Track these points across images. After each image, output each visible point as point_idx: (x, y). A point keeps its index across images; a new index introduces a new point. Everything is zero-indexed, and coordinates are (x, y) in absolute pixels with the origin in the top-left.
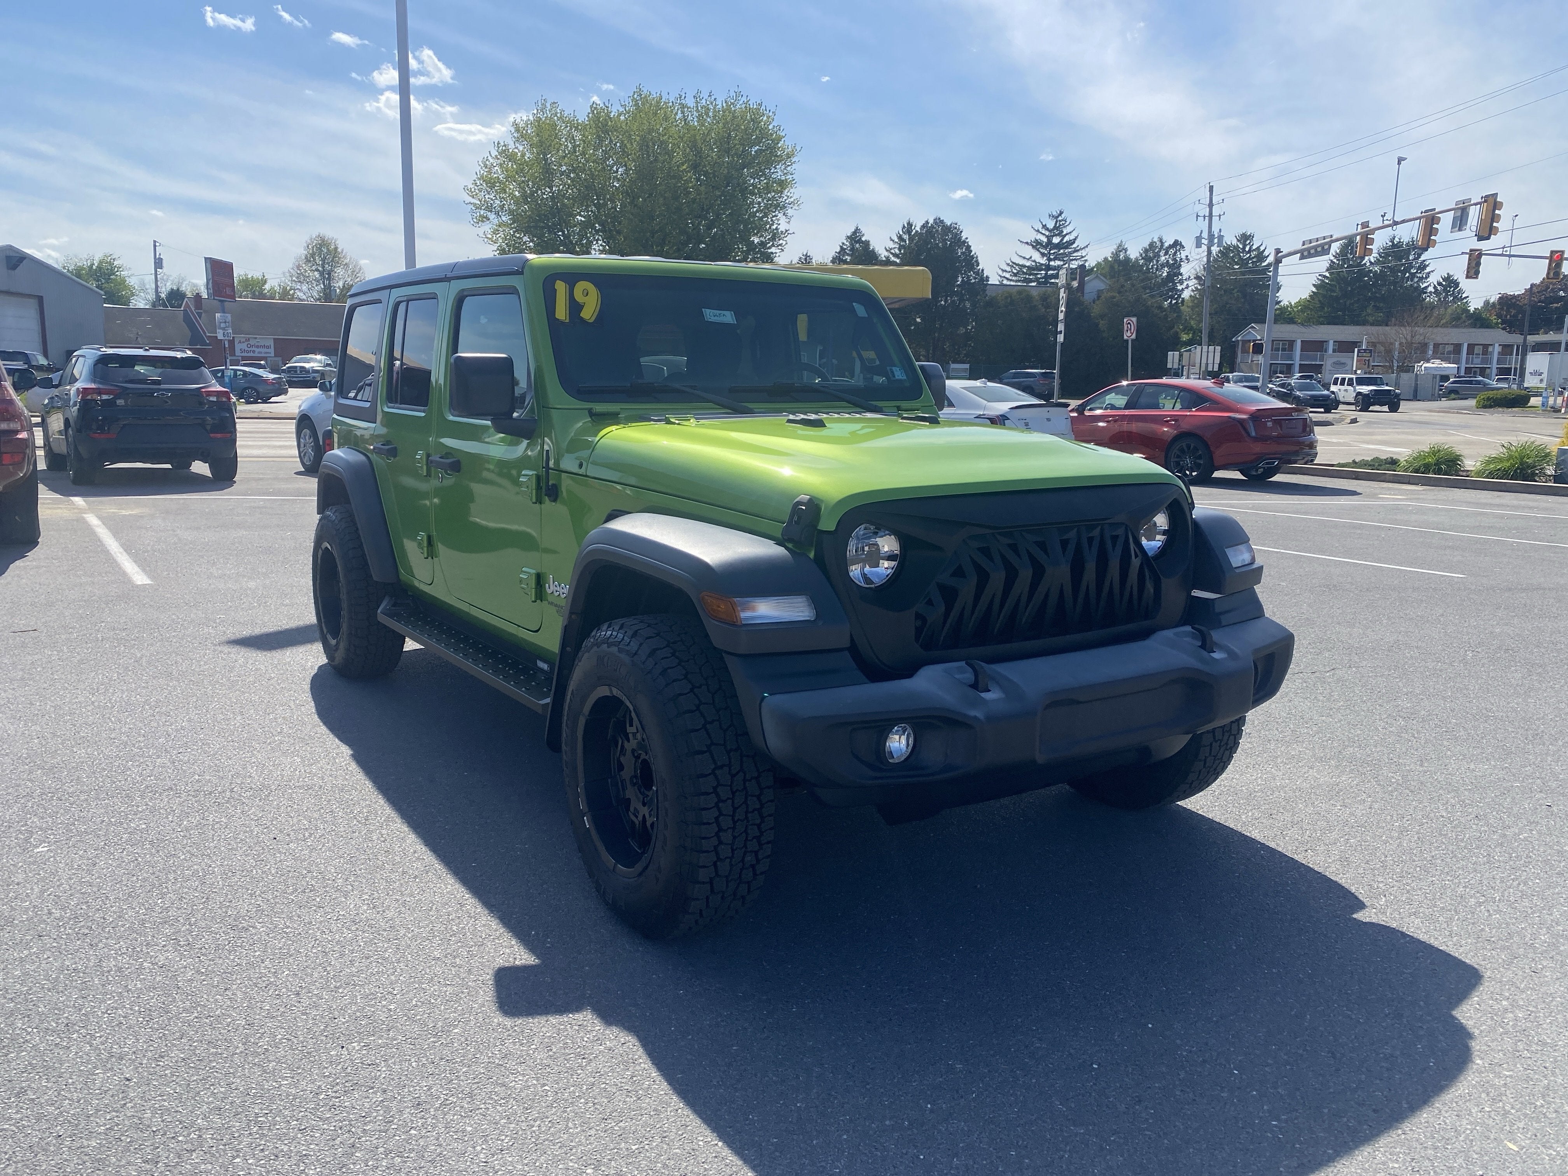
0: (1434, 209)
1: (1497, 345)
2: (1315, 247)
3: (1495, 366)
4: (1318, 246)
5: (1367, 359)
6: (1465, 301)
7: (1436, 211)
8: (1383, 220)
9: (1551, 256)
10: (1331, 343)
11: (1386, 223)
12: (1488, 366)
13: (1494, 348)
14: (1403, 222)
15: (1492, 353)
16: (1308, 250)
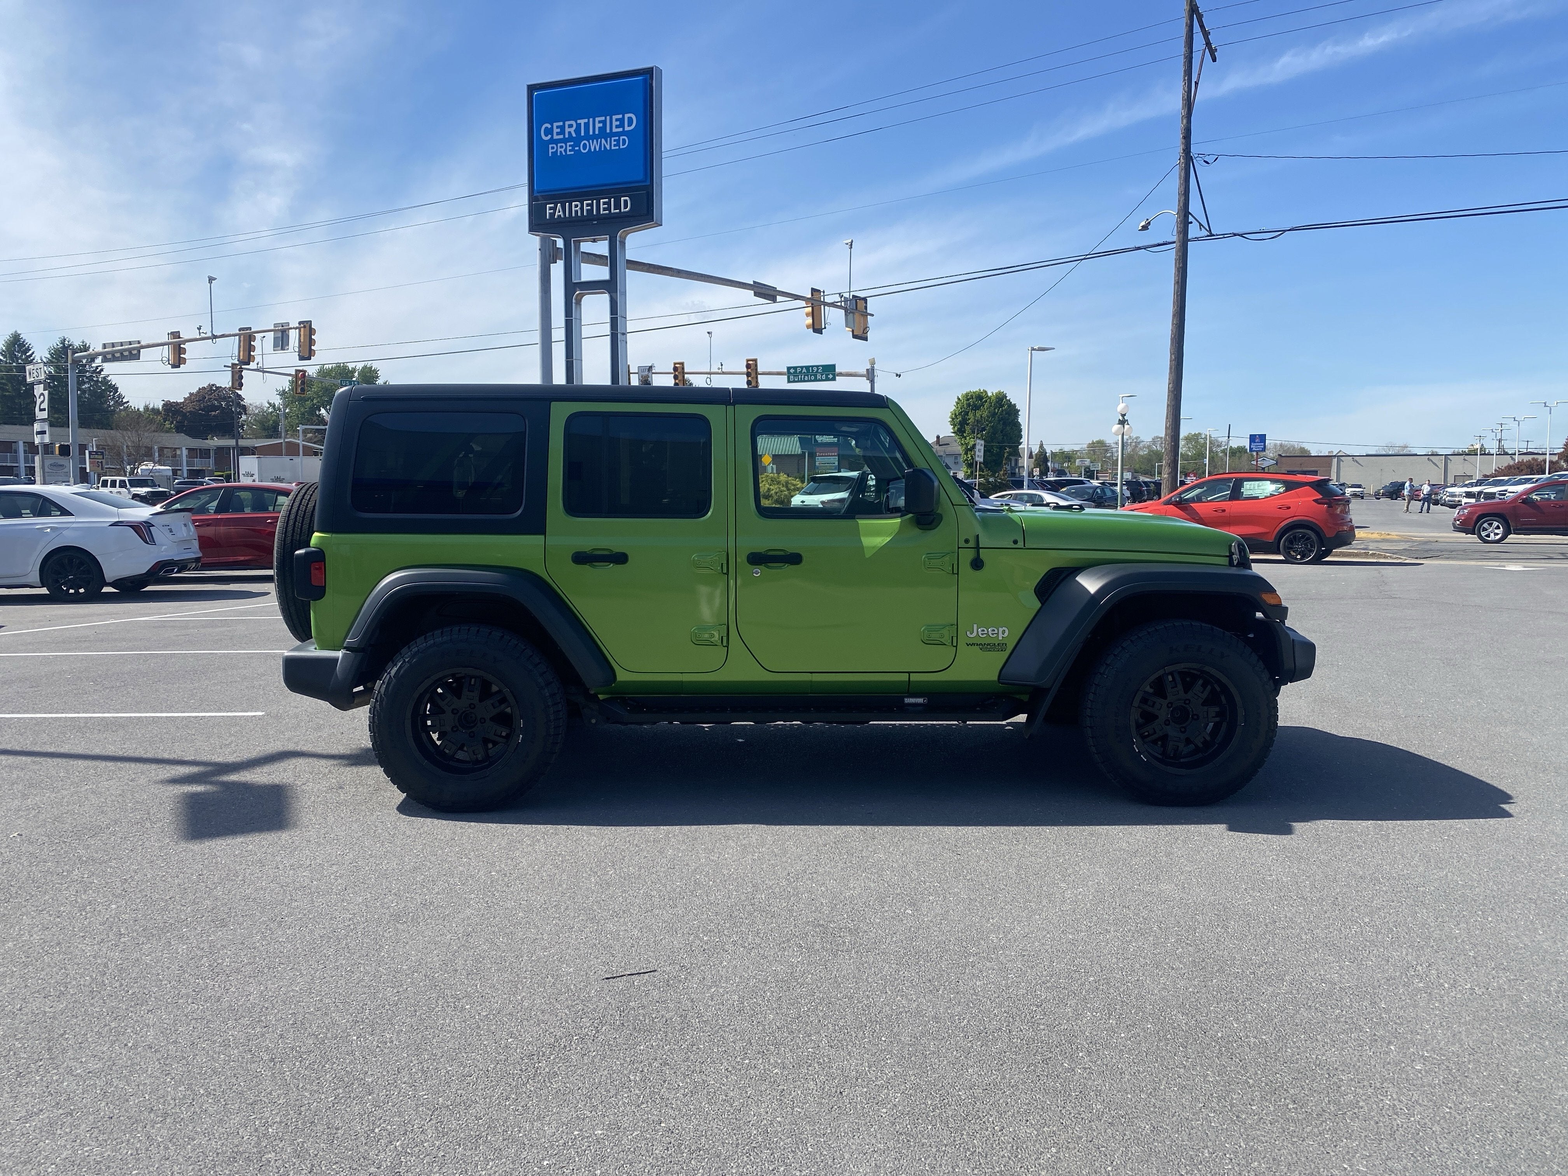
0: (250, 328)
1: (184, 449)
2: (121, 352)
3: (185, 468)
4: (125, 350)
5: (100, 461)
6: (126, 405)
7: (252, 330)
8: (200, 333)
9: (296, 375)
10: (21, 444)
11: (203, 335)
12: (179, 468)
13: (182, 451)
14: (223, 336)
15: (181, 456)
16: (113, 353)
